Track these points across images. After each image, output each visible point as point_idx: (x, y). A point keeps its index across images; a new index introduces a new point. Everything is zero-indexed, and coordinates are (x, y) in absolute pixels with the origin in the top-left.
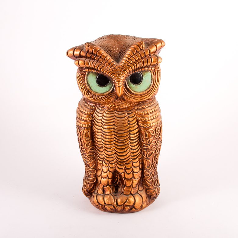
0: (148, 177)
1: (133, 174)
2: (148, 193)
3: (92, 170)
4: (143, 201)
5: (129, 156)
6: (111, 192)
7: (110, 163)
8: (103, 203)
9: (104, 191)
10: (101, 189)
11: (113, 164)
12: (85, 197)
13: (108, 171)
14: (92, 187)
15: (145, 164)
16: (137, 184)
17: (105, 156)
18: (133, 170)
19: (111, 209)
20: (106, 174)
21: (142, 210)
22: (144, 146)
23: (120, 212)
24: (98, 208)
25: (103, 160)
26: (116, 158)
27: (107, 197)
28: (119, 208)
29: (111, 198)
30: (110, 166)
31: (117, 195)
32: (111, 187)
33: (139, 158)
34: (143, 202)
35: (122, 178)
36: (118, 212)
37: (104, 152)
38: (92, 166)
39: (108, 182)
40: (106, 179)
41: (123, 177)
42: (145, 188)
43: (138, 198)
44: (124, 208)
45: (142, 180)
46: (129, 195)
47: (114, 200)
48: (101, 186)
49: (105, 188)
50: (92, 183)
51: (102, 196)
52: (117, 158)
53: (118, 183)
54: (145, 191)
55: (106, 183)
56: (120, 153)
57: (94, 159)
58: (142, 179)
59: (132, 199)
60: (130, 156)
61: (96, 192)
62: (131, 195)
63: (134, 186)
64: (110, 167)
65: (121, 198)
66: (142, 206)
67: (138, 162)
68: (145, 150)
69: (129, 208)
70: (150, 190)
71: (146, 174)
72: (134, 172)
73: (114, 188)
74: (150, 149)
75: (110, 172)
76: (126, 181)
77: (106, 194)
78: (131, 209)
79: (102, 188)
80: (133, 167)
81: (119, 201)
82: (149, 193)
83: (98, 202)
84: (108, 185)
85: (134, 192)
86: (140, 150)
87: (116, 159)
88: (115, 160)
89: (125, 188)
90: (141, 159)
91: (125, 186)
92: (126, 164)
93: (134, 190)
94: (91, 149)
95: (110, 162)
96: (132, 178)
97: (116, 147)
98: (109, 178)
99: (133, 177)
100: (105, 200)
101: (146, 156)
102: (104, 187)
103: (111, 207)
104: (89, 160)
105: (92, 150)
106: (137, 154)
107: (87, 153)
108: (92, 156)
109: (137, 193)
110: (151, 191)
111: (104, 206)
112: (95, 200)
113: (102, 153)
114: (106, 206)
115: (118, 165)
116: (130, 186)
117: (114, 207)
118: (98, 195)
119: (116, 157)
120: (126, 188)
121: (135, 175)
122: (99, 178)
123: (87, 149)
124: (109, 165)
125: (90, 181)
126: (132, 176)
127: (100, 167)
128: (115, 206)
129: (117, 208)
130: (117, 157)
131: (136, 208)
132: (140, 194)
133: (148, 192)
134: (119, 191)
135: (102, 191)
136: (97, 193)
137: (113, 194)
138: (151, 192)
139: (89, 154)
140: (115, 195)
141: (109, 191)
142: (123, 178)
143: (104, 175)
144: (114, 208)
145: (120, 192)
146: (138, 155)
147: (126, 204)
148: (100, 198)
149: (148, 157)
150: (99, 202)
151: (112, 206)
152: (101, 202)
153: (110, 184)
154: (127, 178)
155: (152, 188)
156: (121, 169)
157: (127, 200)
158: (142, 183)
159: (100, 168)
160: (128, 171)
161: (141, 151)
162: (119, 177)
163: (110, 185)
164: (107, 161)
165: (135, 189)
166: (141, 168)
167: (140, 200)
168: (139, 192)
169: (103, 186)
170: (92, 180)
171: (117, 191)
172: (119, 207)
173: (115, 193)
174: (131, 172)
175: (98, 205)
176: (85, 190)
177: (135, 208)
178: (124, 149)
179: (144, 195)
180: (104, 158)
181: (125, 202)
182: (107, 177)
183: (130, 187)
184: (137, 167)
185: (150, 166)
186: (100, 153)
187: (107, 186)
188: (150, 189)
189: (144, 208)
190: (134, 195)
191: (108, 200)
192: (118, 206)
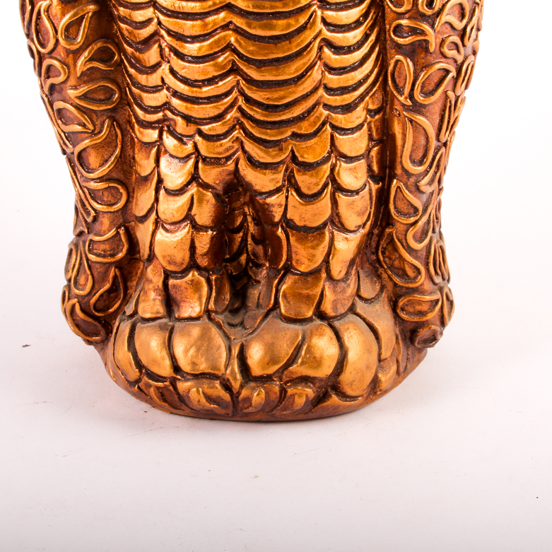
0: (412, 220)
1: (335, 202)
2: (403, 315)
3: (101, 185)
4: (380, 355)
5: (315, 89)
6: (212, 306)
7: (200, 133)
8: (165, 369)
9: (170, 303)
10: (152, 295)
11: (218, 138)
12: (78, 341)
13: (194, 184)
14: (107, 286)
15: (399, 142)
16: (352, 263)
17: (176, 94)
18: (333, 178)
19: (209, 398)
20: (184, 199)
21: (372, 401)
22: (398, 30)
23: (258, 417)
24: (142, 394)
25: (165, 119)
26: (236, 100)
27: (189, 335)
28: (257, 396)
29: (210, 339)
30: (204, 152)
31: (242, 324)
32: (209, 281)
33: (371, 107)
34: (380, 361)
35: (268, 227)
36: (247, 415)
37: (165, 67)
38: (102, 165)
39: (193, 248)
40: (184, 232)
41: (277, 219)
42: (390, 286)
43: (355, 340)
44: (283, 391)
45: (374, 244)
46: (310, 320)
47: (230, 350)
48: (154, 276)
49: (174, 286)
50: (110, 264)
51: (162, 328)
52: (241, 102)
53: (248, 260)
54: (390, 300)
55: (182, 256)
56: (260, 64)
57: (113, 119)
58: (375, 238)
59: (325, 345)
60: (321, 92)
61: (129, 310)
62: (318, 322)
63: (338, 269)
64: (205, 159)
65: (268, 337)
66: (375, 382)
67: (360, 127)
68: (406, 56)
69: (310, 392)
70: (418, 296)
71: (401, 205)
72: (339, 188)
73: (227, 288)
74: (432, 48)
75: (205, 186)
76: (292, 239)
77: (180, 319)
78: (321, 398)
79: (161, 284)
80: (333, 160)
81: (256, 354)
82: (408, 313)
83: (139, 365)
84: (193, 265)
85: (335, 303)
86: (374, 56)
87: (240, 110)
88: (233, 114)
89: (289, 281)
90: (377, 111)
91: (288, 269)
92: (295, 135)
93: (334, 291)
94: (91, 60)
95: (205, 128)
96: (325, 224)
97: (237, 30)
98: (196, 227)
99: (336, 221)
100: (179, 350)
101: (411, 96)
102: (171, 282)
103: (210, 392)
104: (84, 126)
105: (96, 64)
106: (360, 84)
107: (72, 81)
108: (101, 102)
109: (352, 310)
110: (420, 303)
111: (173, 382)
112: (123, 354)
113: (154, 79)
114: (183, 386)
115: (250, 147)
116: (315, 273)
117: (227, 387)
118: (139, 325)
119: (235, 93)
120: (295, 282)
121: (343, 209)
122: (143, 232)
123: (70, 60)
124: (195, 146)
125: (98, 255)
126: (328, 213)
127: (145, 165)
128: (236, 386)
129: (244, 393)
130: (242, 93)
131: (350, 392)
132: (364, 320)
133: (403, 309)
134: (251, 303)
135: (158, 303)
136: (131, 316)
137: (219, 318)
138: (418, 308)
139: (83, 89)
140: (231, 325)
141: (200, 299)
142: (276, 225)
143: (171, 207)
144: (226, 396)
145: (258, 306)
146: (362, 89)
147: (298, 369)
148: (152, 344)
149: (419, 97)
150: (144, 361)
151: (217, 384)
152: (155, 361)
153: (203, 262)
154: (299, 223)
155: (428, 286)
156: (265, 166)
157: (299, 348)
158: (378, 260)
159: (143, 174)
160: (306, 182)
161: (382, 62)
162: (252, 228)
163: (206, 269)
164: (188, 119)
165: (344, 291)
166: (375, 168)
167: (369, 351)
168: (361, 307)
169: (167, 275)
170: (107, 247)
171: (244, 305)
172: (253, 389)
173: (234, 311)
174: (326, 185)
175: (138, 381)
176: (73, 306)
177: (344, 396)
178: (288, 37)
179: (385, 324)
180: (167, 106)
181: (292, 360)
182: (188, 217)
183: (318, 279)
184: (357, 158)
185: (425, 155)
186: (142, 79)
187: (184, 272)
188: (415, 290)
189: (386, 392)
190: (337, 324)
191: (192, 351)
192: (252, 384)
